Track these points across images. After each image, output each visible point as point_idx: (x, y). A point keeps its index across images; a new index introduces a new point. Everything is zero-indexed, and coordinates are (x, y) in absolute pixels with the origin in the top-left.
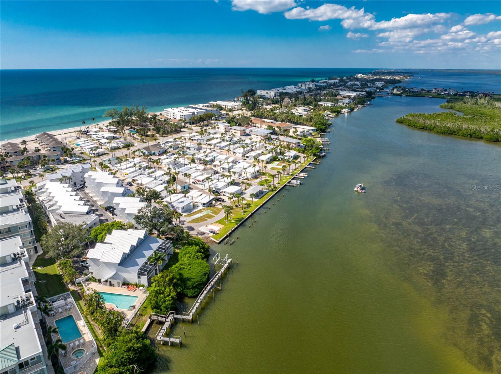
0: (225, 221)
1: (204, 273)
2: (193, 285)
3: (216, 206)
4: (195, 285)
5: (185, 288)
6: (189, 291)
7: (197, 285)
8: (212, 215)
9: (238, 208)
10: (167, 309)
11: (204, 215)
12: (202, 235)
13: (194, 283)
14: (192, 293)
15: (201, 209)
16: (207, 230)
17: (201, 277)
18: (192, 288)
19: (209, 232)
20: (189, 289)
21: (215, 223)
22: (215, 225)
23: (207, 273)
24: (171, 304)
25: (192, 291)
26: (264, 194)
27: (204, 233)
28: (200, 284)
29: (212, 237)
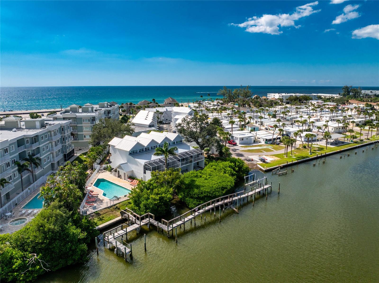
0: (284, 156)
1: (222, 187)
2: (198, 195)
3: (280, 145)
4: (201, 196)
5: (188, 195)
6: (191, 200)
7: (205, 196)
8: (271, 150)
9: (306, 149)
10: (146, 209)
11: (262, 149)
12: (248, 161)
13: (202, 193)
14: (194, 204)
15: (263, 145)
16: (257, 159)
17: (215, 189)
18: (196, 198)
19: (258, 160)
20: (192, 197)
21: (271, 155)
22: (270, 157)
23: (226, 188)
24: (156, 204)
25: (195, 202)
26: (344, 144)
27: (252, 160)
28: (209, 196)
29: (259, 164)
